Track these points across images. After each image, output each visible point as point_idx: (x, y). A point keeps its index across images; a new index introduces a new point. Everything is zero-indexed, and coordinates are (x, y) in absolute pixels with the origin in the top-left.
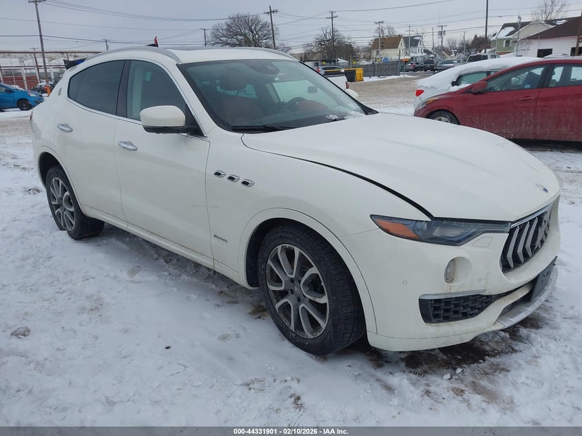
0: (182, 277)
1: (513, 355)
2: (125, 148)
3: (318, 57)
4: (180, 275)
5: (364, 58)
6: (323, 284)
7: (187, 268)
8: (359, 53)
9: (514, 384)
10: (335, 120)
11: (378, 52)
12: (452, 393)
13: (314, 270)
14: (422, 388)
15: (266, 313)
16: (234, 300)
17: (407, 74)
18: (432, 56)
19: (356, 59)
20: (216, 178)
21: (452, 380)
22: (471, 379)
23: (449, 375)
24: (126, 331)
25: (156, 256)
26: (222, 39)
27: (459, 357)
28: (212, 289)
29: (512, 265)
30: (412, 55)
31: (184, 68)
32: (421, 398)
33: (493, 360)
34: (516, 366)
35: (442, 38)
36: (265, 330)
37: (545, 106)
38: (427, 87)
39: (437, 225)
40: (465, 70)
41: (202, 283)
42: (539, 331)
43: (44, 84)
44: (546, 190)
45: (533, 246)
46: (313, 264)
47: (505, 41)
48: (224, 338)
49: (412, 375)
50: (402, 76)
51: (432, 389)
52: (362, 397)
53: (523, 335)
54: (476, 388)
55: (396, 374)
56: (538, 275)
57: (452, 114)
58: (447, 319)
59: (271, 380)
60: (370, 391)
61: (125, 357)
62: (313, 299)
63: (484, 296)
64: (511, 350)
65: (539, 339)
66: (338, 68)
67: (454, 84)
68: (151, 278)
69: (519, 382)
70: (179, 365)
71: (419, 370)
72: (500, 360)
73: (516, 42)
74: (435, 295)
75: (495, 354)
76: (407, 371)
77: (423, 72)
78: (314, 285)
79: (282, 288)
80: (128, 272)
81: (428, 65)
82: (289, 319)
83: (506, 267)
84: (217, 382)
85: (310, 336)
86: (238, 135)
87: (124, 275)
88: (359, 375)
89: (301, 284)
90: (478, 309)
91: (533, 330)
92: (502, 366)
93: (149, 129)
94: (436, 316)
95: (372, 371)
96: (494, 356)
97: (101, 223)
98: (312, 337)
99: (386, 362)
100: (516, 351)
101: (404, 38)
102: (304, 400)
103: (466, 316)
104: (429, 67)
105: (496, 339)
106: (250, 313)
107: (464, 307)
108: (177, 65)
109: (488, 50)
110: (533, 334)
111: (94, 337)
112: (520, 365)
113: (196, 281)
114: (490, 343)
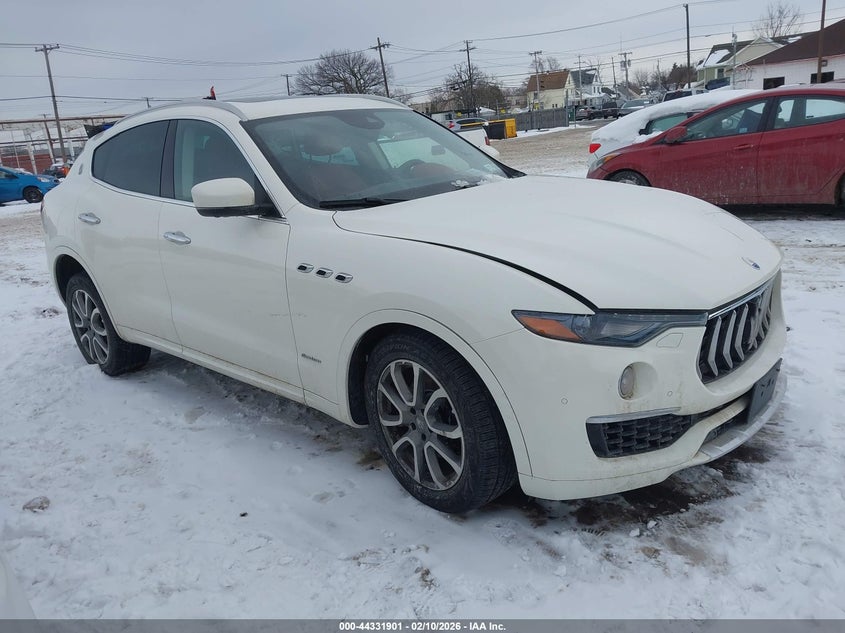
0: (262, 419)
1: (728, 499)
2: (173, 241)
3: (452, 106)
4: (260, 417)
5: (518, 103)
6: (454, 411)
7: (270, 407)
8: (509, 98)
9: (729, 538)
10: (465, 187)
11: (536, 95)
12: (642, 554)
13: (441, 393)
14: (600, 551)
15: (380, 461)
16: (336, 446)
17: (580, 124)
18: (613, 96)
19: (506, 106)
20: (301, 273)
21: (643, 537)
22: (669, 534)
23: (638, 530)
24: (185, 496)
25: (225, 392)
26: (312, 87)
27: (652, 506)
28: (305, 434)
29: (716, 372)
30: (586, 96)
31: (249, 126)
32: (599, 564)
33: (699, 508)
34: (732, 514)
35: (627, 71)
36: (380, 485)
37: (770, 157)
38: (604, 140)
39: (606, 321)
40: (657, 113)
41: (292, 425)
42: (764, 465)
43: (60, 164)
44: (756, 266)
45: (745, 345)
46: (439, 384)
47: (716, 70)
48: (322, 498)
49: (585, 533)
50: (572, 127)
51: (614, 550)
52: (516, 566)
53: (741, 472)
54: (676, 546)
55: (563, 534)
56: (755, 385)
57: (640, 174)
58: (629, 451)
59: (388, 550)
60: (528, 559)
61: (183, 531)
62: (442, 434)
63: (679, 416)
64: (725, 493)
65: (764, 476)
66: (480, 121)
67: (642, 132)
68: (218, 423)
69: (736, 535)
70: (260, 536)
71: (596, 527)
72: (710, 506)
73: (731, 70)
74: (608, 417)
75: (702, 499)
76: (579, 529)
77: (603, 119)
78: (443, 414)
79: (400, 422)
80: (186, 416)
81: (609, 110)
82: (412, 465)
83: (707, 376)
84: (313, 556)
85: (442, 487)
86: (329, 213)
87: (181, 421)
88: (512, 537)
89: (425, 413)
90: (673, 435)
91: (757, 464)
92: (712, 516)
93: (206, 212)
94: (614, 448)
95: (531, 531)
96: (702, 502)
97: (146, 350)
98: (444, 488)
99: (551, 518)
100: (732, 494)
101: (572, 72)
102: (434, 574)
103: (655, 445)
104: (610, 111)
105: (703, 479)
106: (359, 463)
107: (652, 434)
108: (241, 122)
109: (692, 84)
110: (756, 469)
111: (140, 507)
112: (737, 513)
113: (282, 423)
114: (696, 485)
